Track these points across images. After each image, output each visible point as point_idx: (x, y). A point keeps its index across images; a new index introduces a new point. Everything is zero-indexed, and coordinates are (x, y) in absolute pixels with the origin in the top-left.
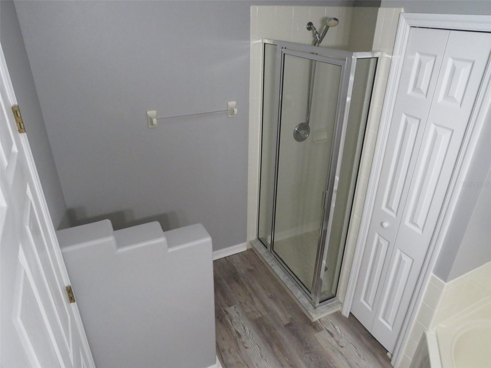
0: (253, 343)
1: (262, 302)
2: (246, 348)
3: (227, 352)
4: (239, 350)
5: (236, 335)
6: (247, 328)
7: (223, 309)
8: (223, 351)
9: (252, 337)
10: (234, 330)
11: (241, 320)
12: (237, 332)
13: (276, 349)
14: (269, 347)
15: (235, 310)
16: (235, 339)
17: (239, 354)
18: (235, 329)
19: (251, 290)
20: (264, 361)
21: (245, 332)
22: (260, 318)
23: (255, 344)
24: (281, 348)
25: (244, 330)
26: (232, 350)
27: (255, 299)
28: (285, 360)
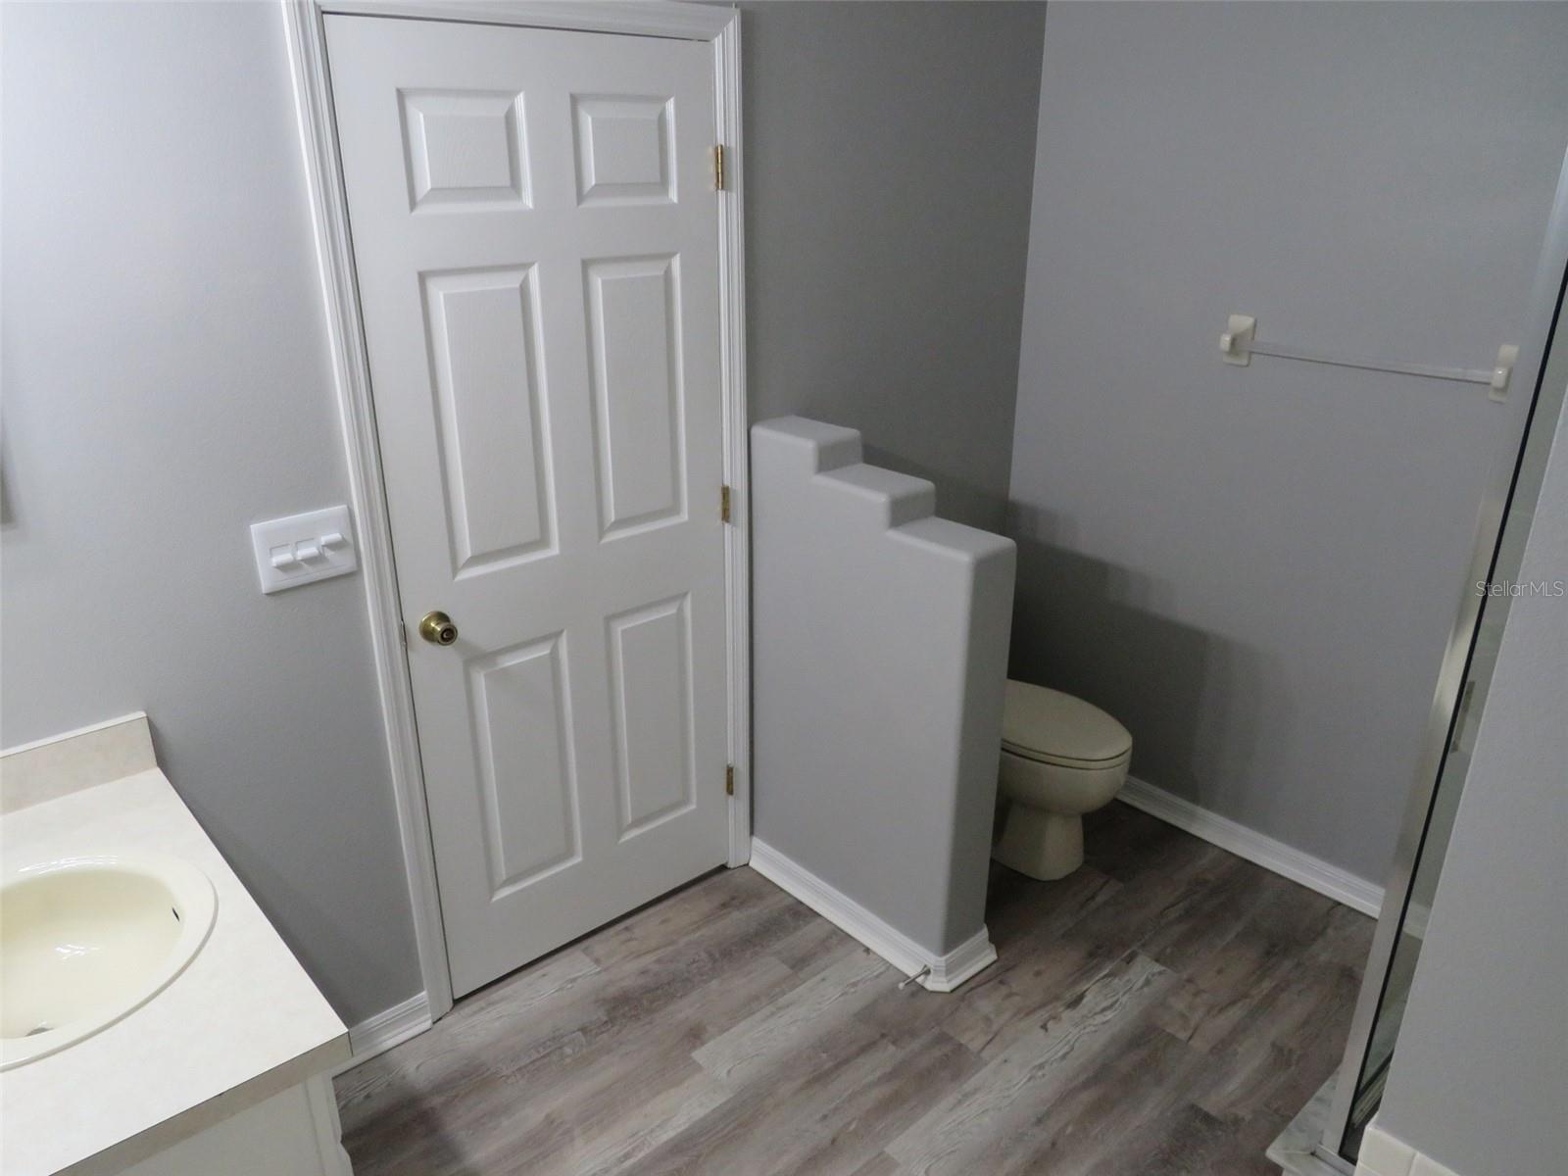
0: (1070, 1037)
1: (1237, 1032)
2: (1044, 1027)
3: (1004, 990)
4: (1027, 1015)
5: (1069, 996)
6: (1109, 1015)
7: (1134, 948)
8: (1002, 982)
9: (1088, 1033)
10: (1084, 989)
11: (1127, 996)
12: (1081, 997)
13: (1087, 1097)
14: (1082, 1078)
15: (1153, 975)
16: (1057, 998)
17: (1015, 1015)
18: (1087, 990)
19: (1264, 993)
20: (1029, 1075)
21: (1096, 1014)
22: (1173, 1038)
23: (1071, 1043)
24: (1098, 1109)
25: (1098, 1009)
26: (1017, 998)
27: (1235, 1013)
28: (1066, 1125)
